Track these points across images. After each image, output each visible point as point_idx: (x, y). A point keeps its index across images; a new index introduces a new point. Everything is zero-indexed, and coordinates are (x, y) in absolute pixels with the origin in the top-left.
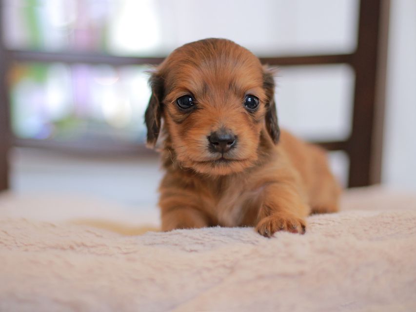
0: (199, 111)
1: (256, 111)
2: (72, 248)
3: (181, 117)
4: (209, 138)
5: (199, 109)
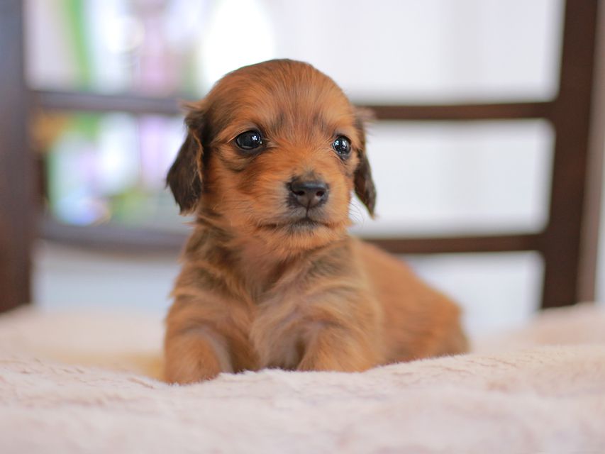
0: (272, 151)
3: (242, 162)
4: (289, 185)
5: (271, 148)
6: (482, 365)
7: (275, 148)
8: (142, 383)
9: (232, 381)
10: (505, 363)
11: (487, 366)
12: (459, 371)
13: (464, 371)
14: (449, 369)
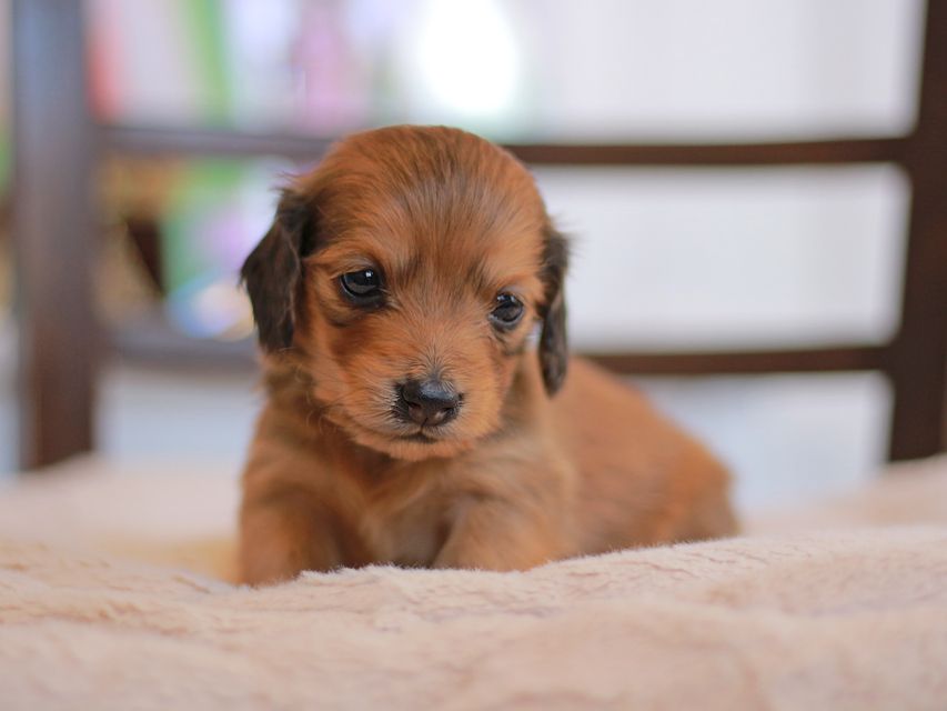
0: (389, 313)
1: (513, 327)
2: (104, 616)
3: (344, 311)
4: (399, 388)
5: (391, 308)
6: (712, 560)
7: (396, 310)
8: (193, 585)
9: (321, 584)
10: (750, 557)
11: (721, 562)
12: (673, 570)
13: (680, 570)
14: (657, 567)
